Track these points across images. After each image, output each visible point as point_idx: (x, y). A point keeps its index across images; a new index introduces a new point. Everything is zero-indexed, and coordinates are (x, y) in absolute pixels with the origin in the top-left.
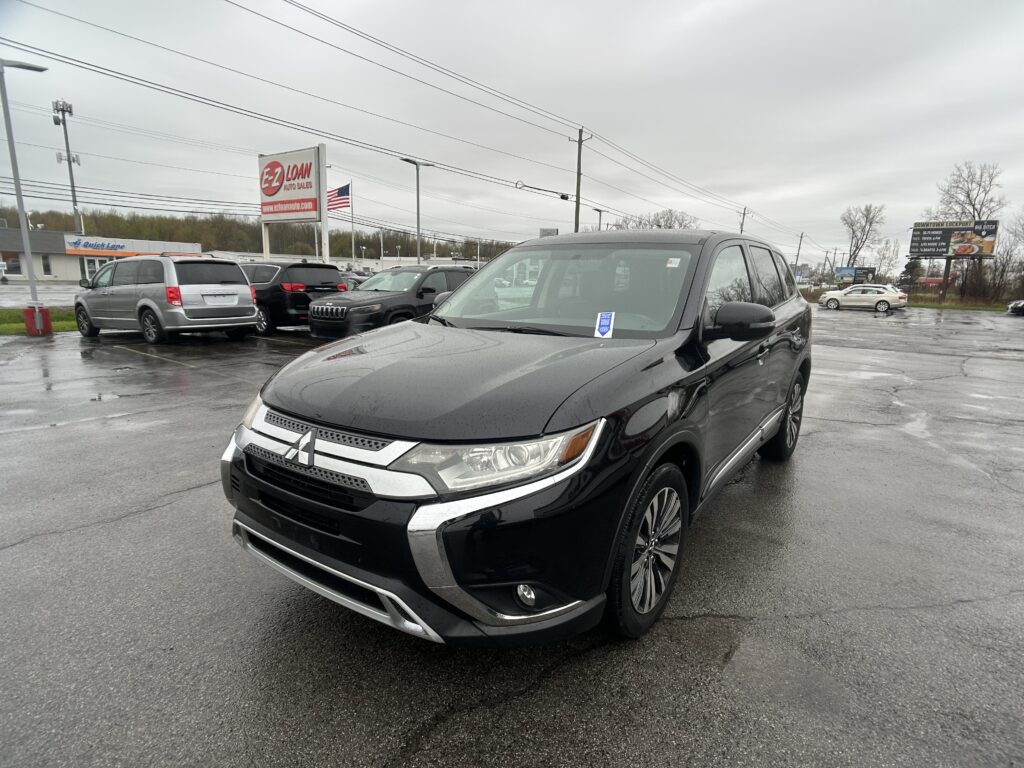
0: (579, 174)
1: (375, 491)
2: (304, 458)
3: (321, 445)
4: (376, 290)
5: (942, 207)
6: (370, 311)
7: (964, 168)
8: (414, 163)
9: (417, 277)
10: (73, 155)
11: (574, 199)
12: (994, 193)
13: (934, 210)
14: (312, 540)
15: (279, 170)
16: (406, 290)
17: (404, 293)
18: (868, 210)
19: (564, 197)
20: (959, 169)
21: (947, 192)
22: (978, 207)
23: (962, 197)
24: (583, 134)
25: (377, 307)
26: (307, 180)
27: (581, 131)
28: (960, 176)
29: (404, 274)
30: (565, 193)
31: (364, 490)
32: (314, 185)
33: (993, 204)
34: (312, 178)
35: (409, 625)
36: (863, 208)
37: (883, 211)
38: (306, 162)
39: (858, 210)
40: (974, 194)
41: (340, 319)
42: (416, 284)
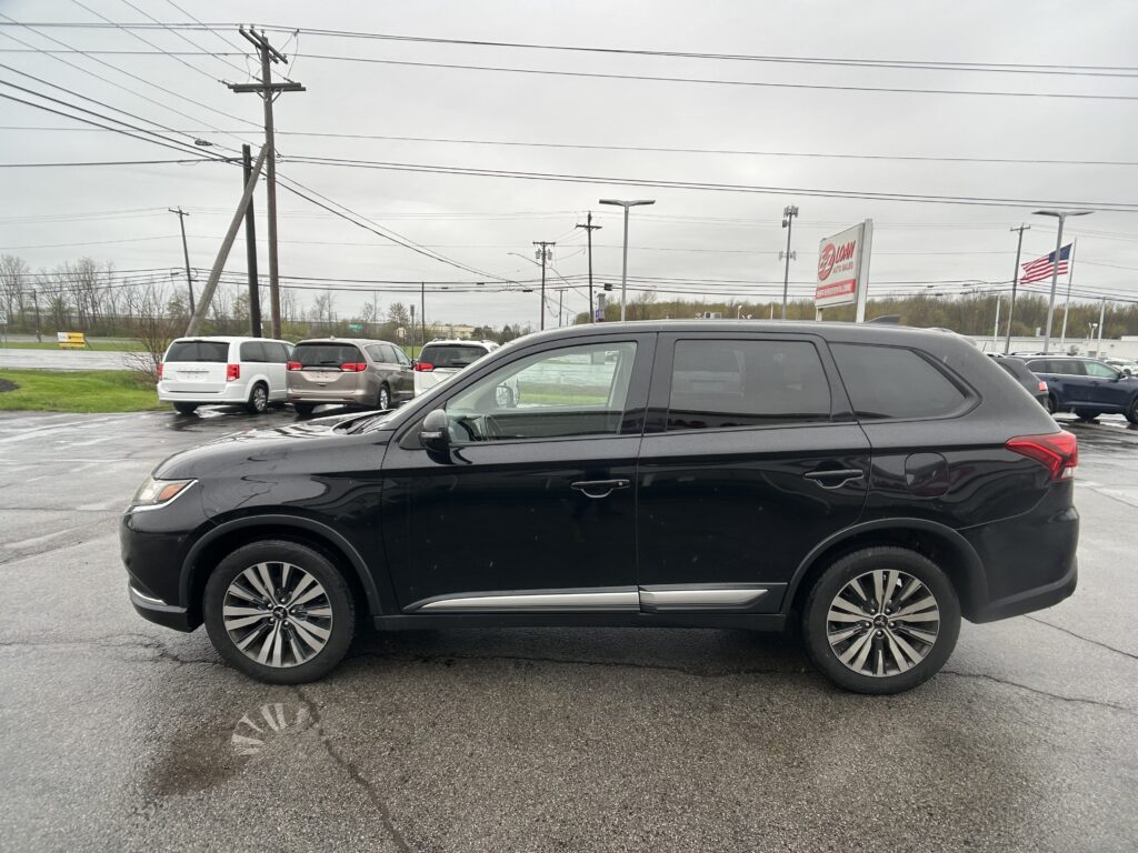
8: (1055, 215)
10: (792, 250)
15: (831, 253)
26: (850, 260)
32: (854, 265)
34: (854, 259)
38: (851, 241)
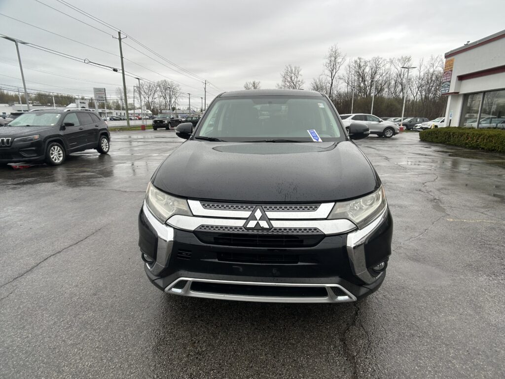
0: (122, 58)
1: (326, 233)
2: (264, 224)
3: (270, 215)
4: (28, 126)
5: (283, 84)
6: (32, 140)
7: (289, 67)
8: (13, 40)
9: (58, 116)
11: (121, 71)
12: (300, 78)
13: (280, 85)
14: (274, 271)
16: (52, 125)
17: (53, 127)
18: (254, 83)
19: (115, 70)
20: (287, 68)
21: (284, 77)
22: (295, 83)
23: (289, 80)
24: (121, 35)
25: (37, 137)
27: (119, 33)
28: (288, 70)
29: (46, 114)
30: (115, 68)
31: (318, 233)
33: (300, 83)
35: (341, 298)
36: (252, 83)
37: (260, 84)
39: (250, 83)
40: (293, 78)
41: (6, 146)
42: (59, 121)
